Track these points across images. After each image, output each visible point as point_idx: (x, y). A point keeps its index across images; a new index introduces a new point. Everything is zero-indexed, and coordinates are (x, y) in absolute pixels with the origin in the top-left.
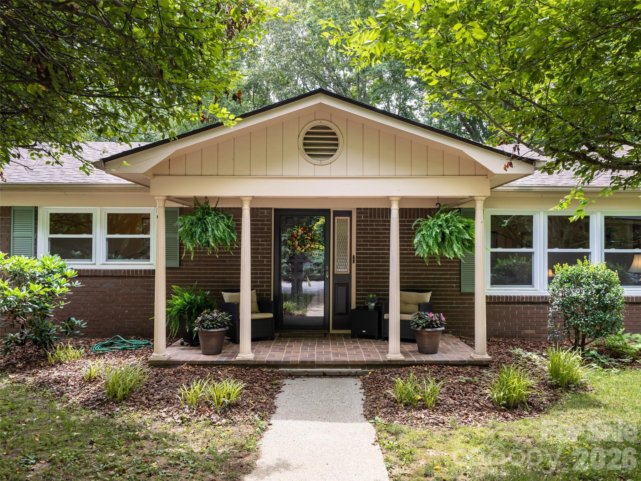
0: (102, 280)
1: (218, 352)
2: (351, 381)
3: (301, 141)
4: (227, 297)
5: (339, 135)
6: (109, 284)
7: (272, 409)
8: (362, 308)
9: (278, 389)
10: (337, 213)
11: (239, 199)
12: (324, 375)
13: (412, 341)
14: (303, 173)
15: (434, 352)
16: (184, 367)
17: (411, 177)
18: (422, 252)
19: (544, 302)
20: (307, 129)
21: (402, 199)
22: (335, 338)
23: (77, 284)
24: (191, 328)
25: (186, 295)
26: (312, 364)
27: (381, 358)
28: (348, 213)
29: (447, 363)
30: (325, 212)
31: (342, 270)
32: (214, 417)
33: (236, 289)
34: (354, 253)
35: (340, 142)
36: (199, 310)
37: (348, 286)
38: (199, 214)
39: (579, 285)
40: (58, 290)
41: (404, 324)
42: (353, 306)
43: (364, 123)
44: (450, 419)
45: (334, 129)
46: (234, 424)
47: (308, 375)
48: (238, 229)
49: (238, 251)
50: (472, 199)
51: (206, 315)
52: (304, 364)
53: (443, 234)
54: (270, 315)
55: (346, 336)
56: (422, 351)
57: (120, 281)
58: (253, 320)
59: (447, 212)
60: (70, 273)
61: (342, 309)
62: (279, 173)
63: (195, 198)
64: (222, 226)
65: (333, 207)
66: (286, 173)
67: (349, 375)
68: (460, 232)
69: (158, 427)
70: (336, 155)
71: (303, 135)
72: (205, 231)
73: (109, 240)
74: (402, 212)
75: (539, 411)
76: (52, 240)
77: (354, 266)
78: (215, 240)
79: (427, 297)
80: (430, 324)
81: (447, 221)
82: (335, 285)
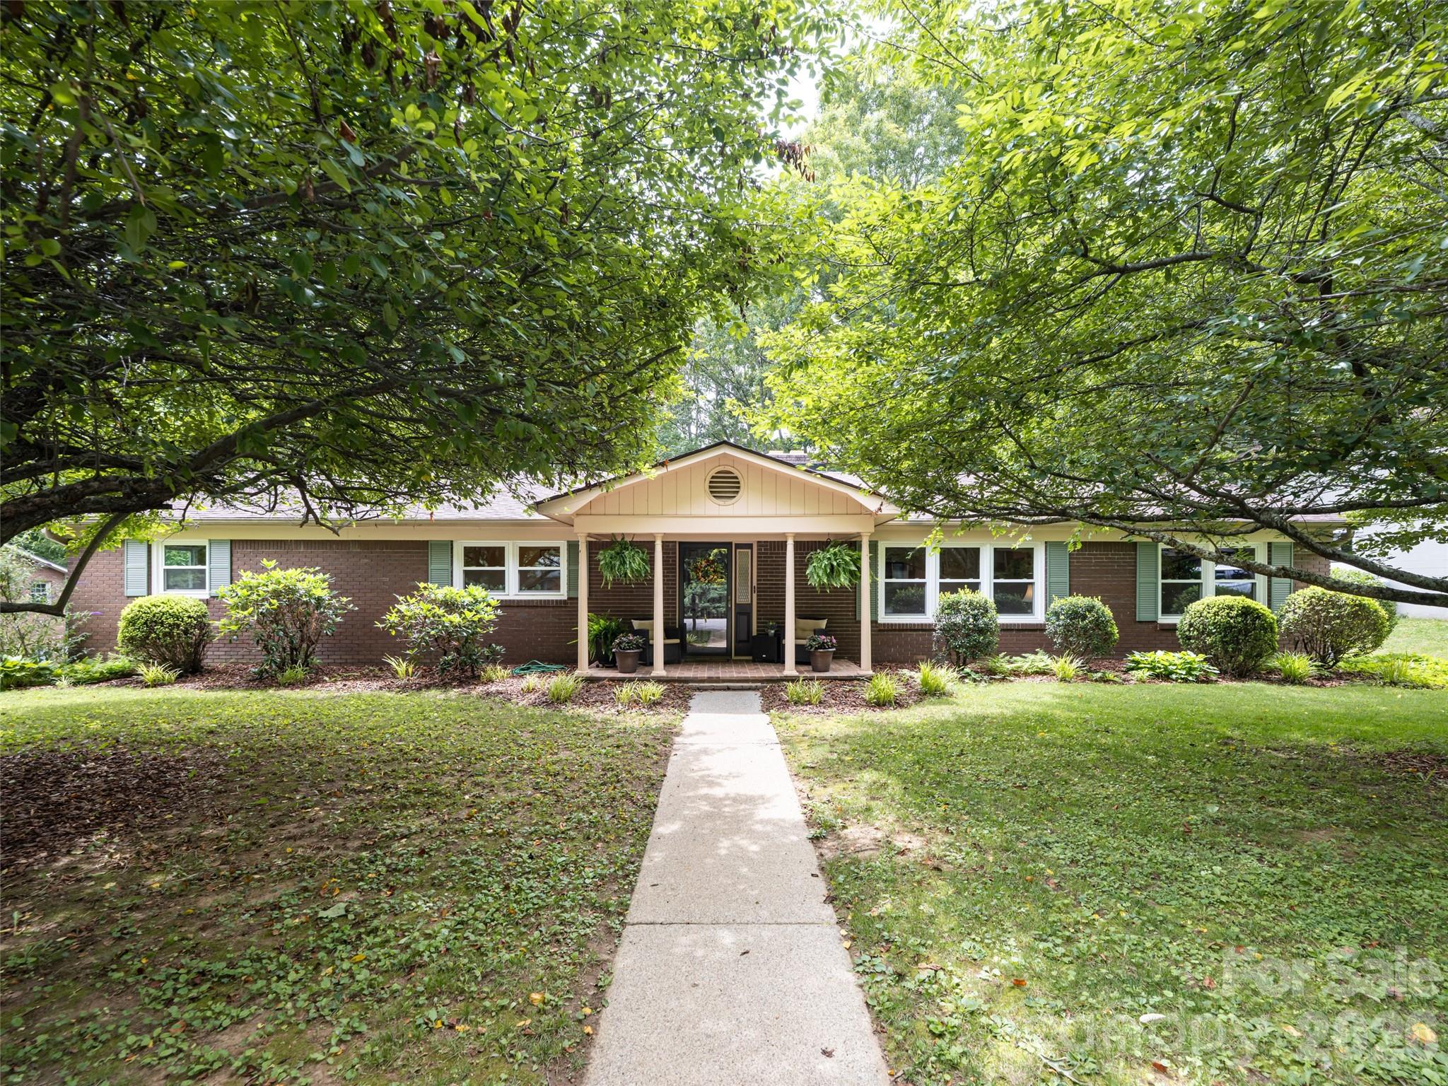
0: (516, 610)
1: (634, 671)
2: (752, 693)
3: (707, 484)
4: (636, 624)
5: (741, 479)
6: (523, 613)
7: (688, 708)
8: (762, 634)
9: (690, 697)
10: (739, 546)
11: (652, 535)
12: (728, 689)
13: (808, 663)
14: (708, 513)
15: (827, 671)
16: (606, 682)
17: (804, 515)
18: (813, 581)
19: (927, 629)
20: (713, 473)
21: (797, 535)
22: (737, 662)
23: (499, 612)
24: (608, 650)
25: (602, 622)
26: (718, 680)
27: (778, 675)
28: (750, 546)
29: (835, 679)
30: (728, 545)
31: (742, 600)
32: (644, 711)
33: (651, 617)
34: (755, 583)
35: (742, 484)
36: (615, 636)
37: (749, 615)
38: (618, 549)
39: (958, 611)
40: (487, 618)
41: (798, 648)
42: (755, 633)
43: (762, 470)
44: (828, 711)
45: (737, 473)
46: (659, 714)
47: (714, 689)
48: (651, 562)
49: (651, 582)
50: (859, 535)
51: (621, 638)
52: (710, 680)
53: (832, 566)
54: (677, 641)
55: (747, 661)
56: (815, 670)
57: (533, 611)
58: (665, 645)
59: (835, 546)
60: (494, 603)
61: (744, 637)
62: (687, 512)
63: (613, 535)
64: (637, 559)
65: (735, 541)
66: (694, 512)
67: (749, 689)
68: (846, 563)
69: (599, 717)
70: (738, 496)
71: (709, 479)
72: (623, 563)
73: (520, 572)
74: (798, 545)
75: (901, 706)
76: (466, 573)
77: (755, 596)
78: (632, 572)
79: (823, 624)
80: (822, 646)
81: (835, 554)
82: (737, 614)
